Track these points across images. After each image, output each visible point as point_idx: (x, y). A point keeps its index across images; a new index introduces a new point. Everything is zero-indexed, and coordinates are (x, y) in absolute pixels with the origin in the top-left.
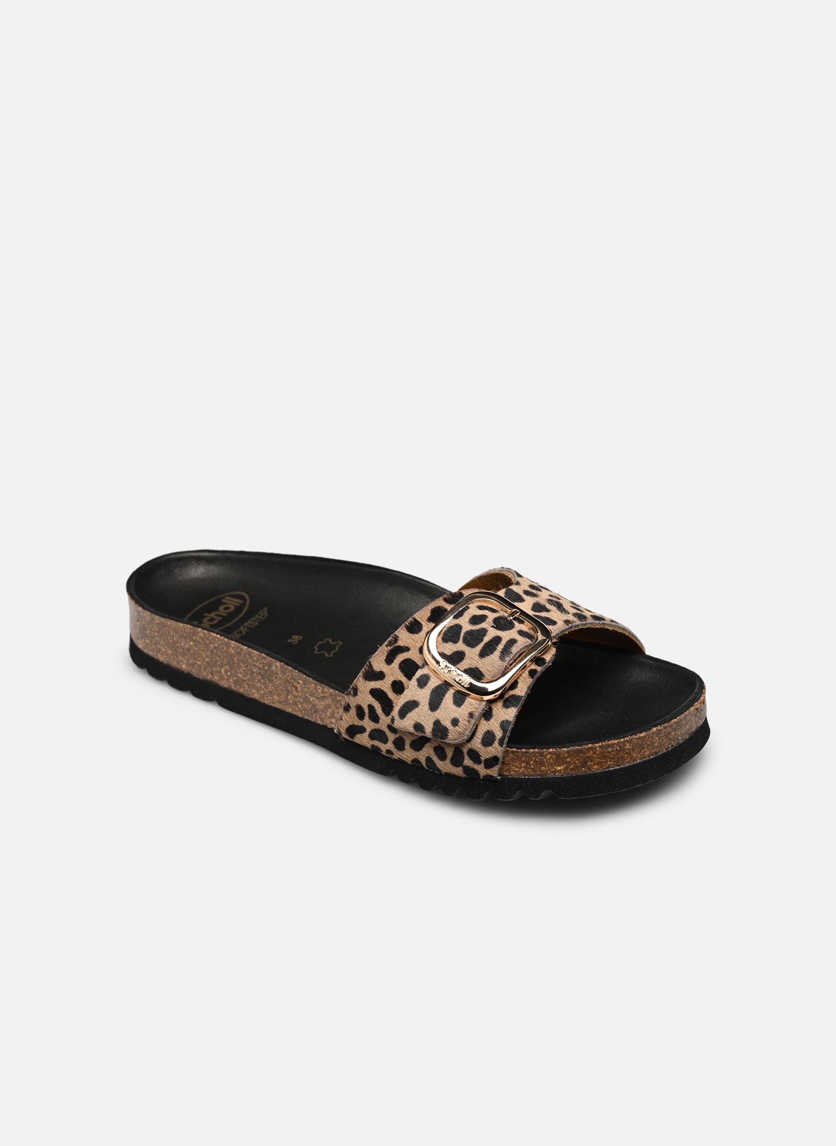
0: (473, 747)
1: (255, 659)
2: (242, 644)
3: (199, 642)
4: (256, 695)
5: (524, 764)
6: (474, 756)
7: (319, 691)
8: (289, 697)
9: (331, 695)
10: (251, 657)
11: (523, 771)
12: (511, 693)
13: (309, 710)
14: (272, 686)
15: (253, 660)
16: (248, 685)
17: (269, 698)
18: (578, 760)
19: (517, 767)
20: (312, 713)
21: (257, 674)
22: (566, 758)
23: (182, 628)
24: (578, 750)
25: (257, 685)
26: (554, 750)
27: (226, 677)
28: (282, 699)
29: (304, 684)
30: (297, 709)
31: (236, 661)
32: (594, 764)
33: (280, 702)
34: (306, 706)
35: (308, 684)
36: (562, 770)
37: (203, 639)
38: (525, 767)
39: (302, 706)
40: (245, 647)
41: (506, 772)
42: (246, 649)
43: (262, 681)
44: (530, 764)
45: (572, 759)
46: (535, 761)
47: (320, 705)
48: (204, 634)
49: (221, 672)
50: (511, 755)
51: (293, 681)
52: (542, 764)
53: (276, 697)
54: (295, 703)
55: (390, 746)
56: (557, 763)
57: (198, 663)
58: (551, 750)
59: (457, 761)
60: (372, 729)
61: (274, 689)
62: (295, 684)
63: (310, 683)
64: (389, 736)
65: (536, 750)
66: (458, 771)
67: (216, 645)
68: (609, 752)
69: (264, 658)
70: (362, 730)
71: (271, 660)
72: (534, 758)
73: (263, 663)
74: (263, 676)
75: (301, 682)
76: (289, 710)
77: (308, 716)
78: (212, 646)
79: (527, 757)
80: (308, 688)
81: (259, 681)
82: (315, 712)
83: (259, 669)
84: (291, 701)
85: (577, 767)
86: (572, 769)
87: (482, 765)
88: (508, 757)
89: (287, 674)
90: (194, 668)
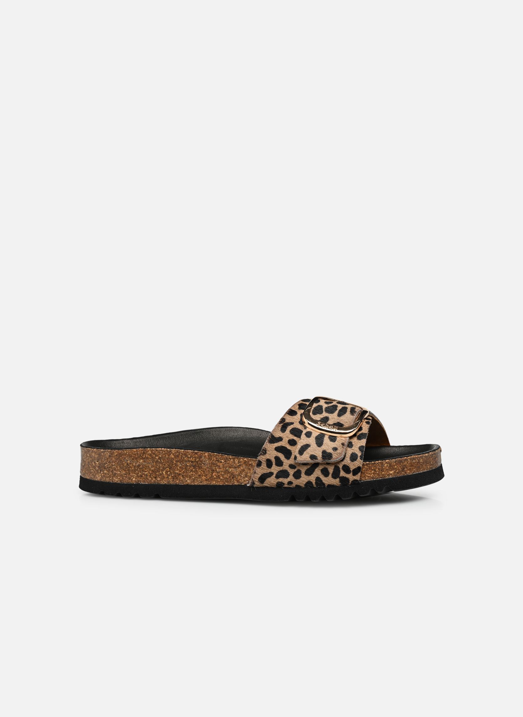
0: (346, 464)
1: (189, 456)
2: (180, 449)
3: (148, 458)
4: (188, 481)
5: (373, 472)
6: (346, 469)
7: (237, 462)
8: (214, 474)
9: (245, 463)
10: (186, 456)
11: (373, 476)
12: (360, 432)
13: (228, 478)
14: (201, 471)
15: (188, 457)
16: (183, 476)
17: (198, 480)
18: (400, 467)
19: (369, 474)
20: (230, 479)
21: (190, 466)
22: (394, 466)
23: (135, 452)
24: (400, 460)
25: (190, 474)
26: (389, 461)
27: (166, 476)
28: (208, 477)
29: (225, 461)
30: (219, 480)
31: (175, 462)
32: (408, 470)
33: (206, 480)
34: (226, 476)
35: (229, 461)
36: (393, 474)
37: (150, 455)
38: (374, 473)
39: (223, 477)
40: (182, 450)
41: (363, 478)
42: (183, 451)
43: (194, 470)
44: (376, 471)
45: (397, 467)
46: (379, 469)
47: (236, 472)
48: (152, 451)
49: (163, 474)
50: (366, 467)
51: (217, 462)
52: (382, 470)
53: (204, 478)
54: (218, 477)
55: (291, 478)
56: (390, 469)
57: (145, 473)
58: (387, 461)
59: (336, 475)
60: (277, 472)
61: (202, 473)
62: (218, 464)
63: (229, 460)
64: (290, 472)
65: (380, 461)
66: (336, 482)
67: (160, 456)
68: (414, 463)
69: (196, 453)
70: (271, 474)
71: (201, 453)
72: (378, 467)
73: (195, 457)
74: (194, 467)
75: (223, 461)
76: (214, 483)
77: (227, 482)
78: (157, 458)
79: (375, 466)
80: (229, 463)
81: (192, 471)
82: (233, 478)
83: (192, 462)
84: (215, 477)
85: (400, 471)
86: (398, 473)
87: (351, 474)
88: (364, 468)
89: (213, 459)
90: (142, 478)
